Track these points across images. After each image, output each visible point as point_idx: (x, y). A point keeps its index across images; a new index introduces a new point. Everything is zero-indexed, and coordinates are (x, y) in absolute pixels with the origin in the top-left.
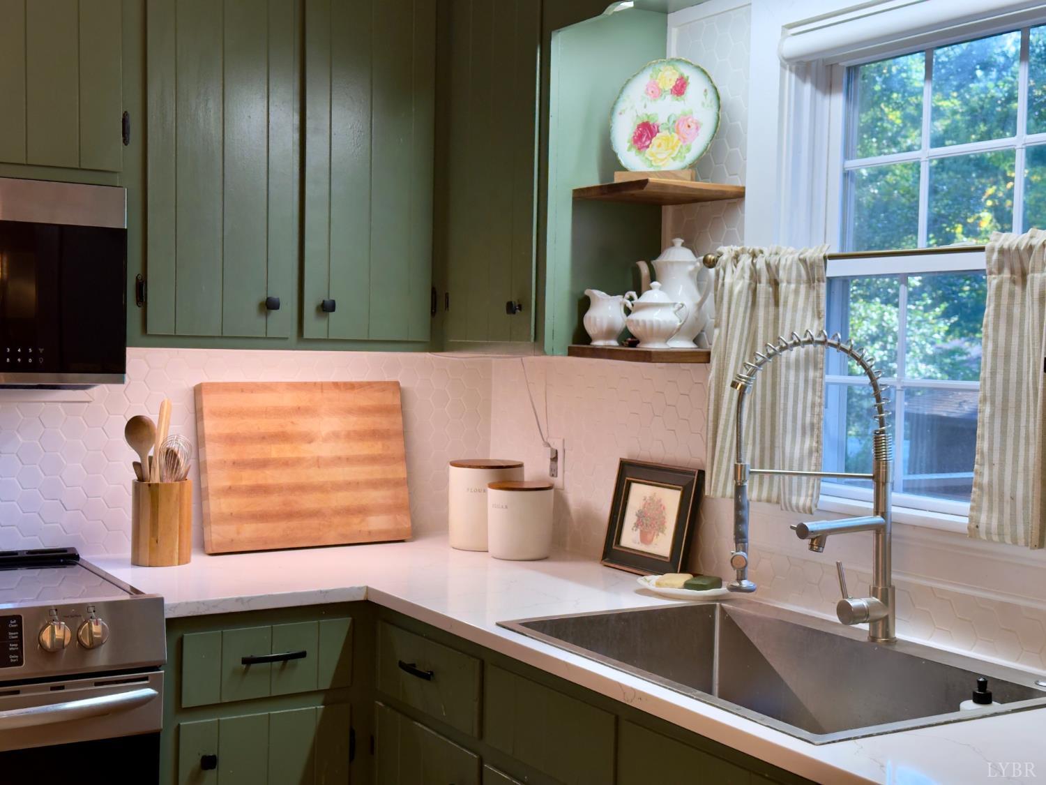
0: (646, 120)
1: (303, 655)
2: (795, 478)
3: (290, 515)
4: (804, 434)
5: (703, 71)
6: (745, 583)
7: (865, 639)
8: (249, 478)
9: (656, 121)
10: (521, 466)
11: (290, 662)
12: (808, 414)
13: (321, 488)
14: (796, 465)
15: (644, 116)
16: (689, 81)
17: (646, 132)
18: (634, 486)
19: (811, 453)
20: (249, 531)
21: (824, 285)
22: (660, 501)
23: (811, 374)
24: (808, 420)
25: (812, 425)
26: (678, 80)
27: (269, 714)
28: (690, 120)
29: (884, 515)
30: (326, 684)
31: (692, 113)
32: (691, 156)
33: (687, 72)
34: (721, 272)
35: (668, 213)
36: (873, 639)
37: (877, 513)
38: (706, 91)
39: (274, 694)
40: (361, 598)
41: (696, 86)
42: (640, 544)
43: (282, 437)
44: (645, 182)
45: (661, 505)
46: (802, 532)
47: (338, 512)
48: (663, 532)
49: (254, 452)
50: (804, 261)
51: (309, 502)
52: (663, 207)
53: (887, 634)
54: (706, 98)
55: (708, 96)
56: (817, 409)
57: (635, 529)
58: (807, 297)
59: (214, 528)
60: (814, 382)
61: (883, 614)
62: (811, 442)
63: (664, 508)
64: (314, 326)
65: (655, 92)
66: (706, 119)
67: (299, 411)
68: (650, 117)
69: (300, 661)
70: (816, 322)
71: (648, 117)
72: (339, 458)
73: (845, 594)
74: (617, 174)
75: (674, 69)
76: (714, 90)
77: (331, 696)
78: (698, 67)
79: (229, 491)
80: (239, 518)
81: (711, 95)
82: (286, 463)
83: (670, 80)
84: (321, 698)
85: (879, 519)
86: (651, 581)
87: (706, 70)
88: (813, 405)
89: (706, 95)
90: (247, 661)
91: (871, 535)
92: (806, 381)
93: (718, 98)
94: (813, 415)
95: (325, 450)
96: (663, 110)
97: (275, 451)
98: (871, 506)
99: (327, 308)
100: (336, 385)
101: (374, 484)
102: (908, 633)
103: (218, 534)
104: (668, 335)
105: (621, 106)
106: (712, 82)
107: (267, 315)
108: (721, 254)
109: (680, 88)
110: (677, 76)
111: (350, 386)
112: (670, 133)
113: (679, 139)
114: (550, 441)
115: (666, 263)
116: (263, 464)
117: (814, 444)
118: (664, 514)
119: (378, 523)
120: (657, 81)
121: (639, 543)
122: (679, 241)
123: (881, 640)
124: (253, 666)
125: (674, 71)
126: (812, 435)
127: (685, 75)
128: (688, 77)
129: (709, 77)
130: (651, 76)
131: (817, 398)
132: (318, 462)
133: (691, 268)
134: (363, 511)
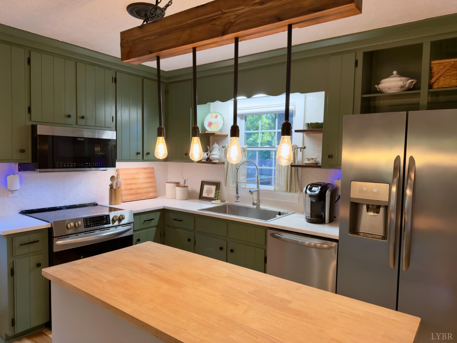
0: (210, 122)
1: (153, 219)
2: (242, 183)
3: (136, 194)
4: (243, 176)
6: (238, 200)
7: (255, 208)
8: (129, 187)
9: (212, 122)
10: (180, 183)
11: (151, 221)
13: (141, 188)
14: (242, 181)
17: (210, 124)
18: (205, 186)
19: (244, 179)
20: (129, 198)
21: (246, 152)
22: (211, 188)
24: (244, 174)
26: (216, 115)
27: (148, 231)
29: (259, 188)
30: (156, 224)
31: (219, 121)
32: (219, 129)
33: (218, 114)
34: (226, 149)
35: (211, 138)
36: (257, 208)
37: (257, 188)
39: (148, 227)
40: (163, 208)
41: (219, 116)
43: (134, 179)
44: (215, 133)
46: (250, 191)
47: (145, 193)
48: (212, 193)
49: (129, 182)
50: (243, 148)
51: (140, 191)
52: (210, 137)
53: (259, 207)
57: (206, 193)
58: (243, 153)
59: (123, 197)
60: (245, 168)
61: (258, 204)
64: (145, 157)
65: (212, 117)
66: (221, 122)
67: (136, 173)
69: (153, 221)
70: (245, 158)
72: (144, 182)
73: (253, 201)
74: (206, 131)
75: (215, 113)
77: (157, 227)
78: (219, 114)
79: (126, 190)
80: (127, 195)
81: (222, 118)
82: (135, 184)
83: (214, 115)
84: (155, 227)
85: (258, 189)
86: (214, 202)
87: (221, 114)
88: (245, 171)
90: (144, 221)
91: (256, 192)
92: (243, 167)
93: (224, 119)
95: (142, 181)
96: (213, 120)
97: (133, 181)
98: (257, 187)
99: (148, 154)
100: (143, 168)
101: (150, 187)
102: (262, 207)
103: (124, 198)
104: (216, 159)
105: (206, 119)
106: (222, 116)
107: (137, 155)
108: (226, 146)
109: (216, 117)
111: (145, 168)
112: (215, 125)
113: (217, 126)
114: (184, 178)
115: (214, 147)
116: (131, 184)
118: (212, 190)
119: (152, 195)
120: (212, 115)
121: (207, 196)
122: (216, 143)
123: (258, 208)
124: (145, 222)
132: (141, 183)
133: (218, 148)
134: (149, 192)
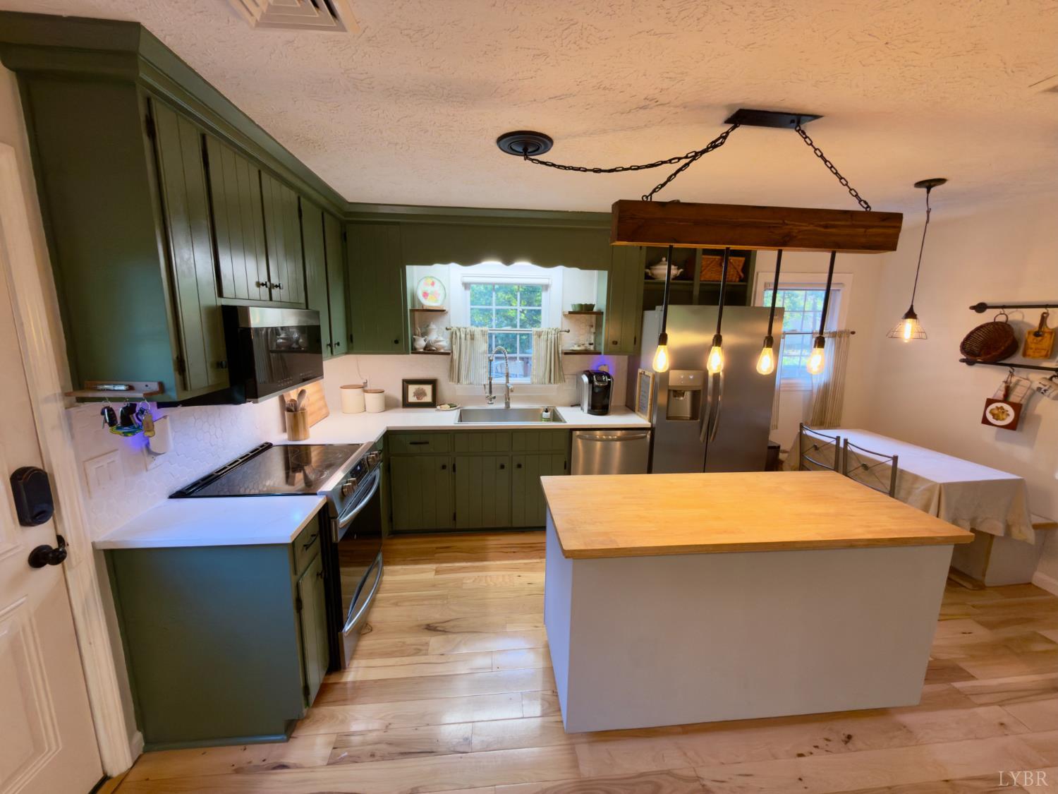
4: (483, 368)
9: (427, 292)
10: (367, 386)
14: (482, 375)
15: (424, 290)
18: (410, 386)
19: (486, 373)
23: (485, 355)
24: (484, 365)
28: (436, 293)
33: (434, 280)
34: (454, 332)
38: (440, 286)
41: (437, 284)
42: (417, 400)
45: (424, 389)
48: (426, 396)
53: (509, 406)
57: (414, 397)
58: (482, 338)
62: (485, 370)
66: (441, 293)
70: (486, 344)
75: (431, 279)
78: (437, 279)
87: (441, 281)
88: (486, 362)
89: (440, 288)
93: (444, 288)
96: (429, 289)
105: (419, 287)
106: (443, 285)
108: (452, 327)
109: (433, 284)
112: (432, 296)
113: (435, 298)
118: (425, 392)
120: (426, 282)
129: (442, 283)
130: (425, 280)
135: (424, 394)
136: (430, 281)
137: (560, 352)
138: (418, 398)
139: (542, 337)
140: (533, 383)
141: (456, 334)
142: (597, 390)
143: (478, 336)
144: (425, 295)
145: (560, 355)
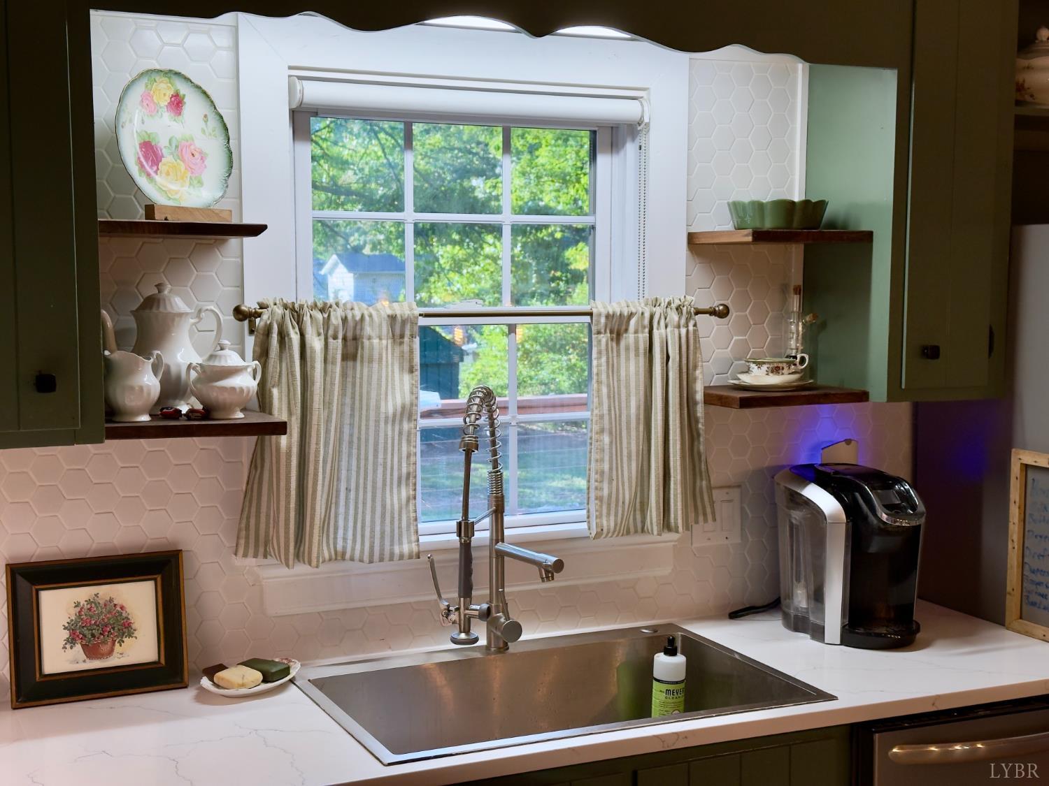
0: (147, 138)
4: (400, 485)
5: (204, 93)
9: (159, 142)
12: (404, 465)
15: (144, 133)
16: (185, 100)
17: (150, 156)
22: (111, 600)
23: (406, 426)
24: (404, 470)
25: (408, 474)
26: (173, 96)
28: (192, 147)
31: (193, 140)
33: (184, 89)
38: (206, 116)
42: (88, 660)
45: (115, 605)
48: (130, 635)
54: (206, 124)
55: (208, 123)
56: (412, 459)
57: (68, 646)
62: (408, 491)
63: (122, 608)
65: (151, 107)
66: (211, 148)
68: (151, 137)
71: (149, 136)
75: (170, 83)
76: (218, 118)
78: (197, 87)
83: (165, 94)
87: (209, 92)
88: (409, 456)
89: (206, 122)
92: (400, 433)
93: (226, 128)
94: (408, 464)
96: (165, 128)
105: (122, 117)
106: (215, 108)
109: (177, 103)
110: (172, 92)
112: (176, 161)
113: (186, 169)
117: (412, 493)
118: (124, 615)
120: (152, 92)
121: (84, 661)
125: (170, 85)
126: (407, 485)
127: (182, 93)
128: (184, 95)
129: (212, 102)
130: (147, 86)
131: (412, 448)
135: (122, 627)
136: (164, 92)
137: (699, 396)
138: (91, 652)
139: (629, 338)
140: (598, 535)
141: (283, 336)
142: (875, 546)
143: (377, 341)
144: (150, 152)
145: (700, 410)
